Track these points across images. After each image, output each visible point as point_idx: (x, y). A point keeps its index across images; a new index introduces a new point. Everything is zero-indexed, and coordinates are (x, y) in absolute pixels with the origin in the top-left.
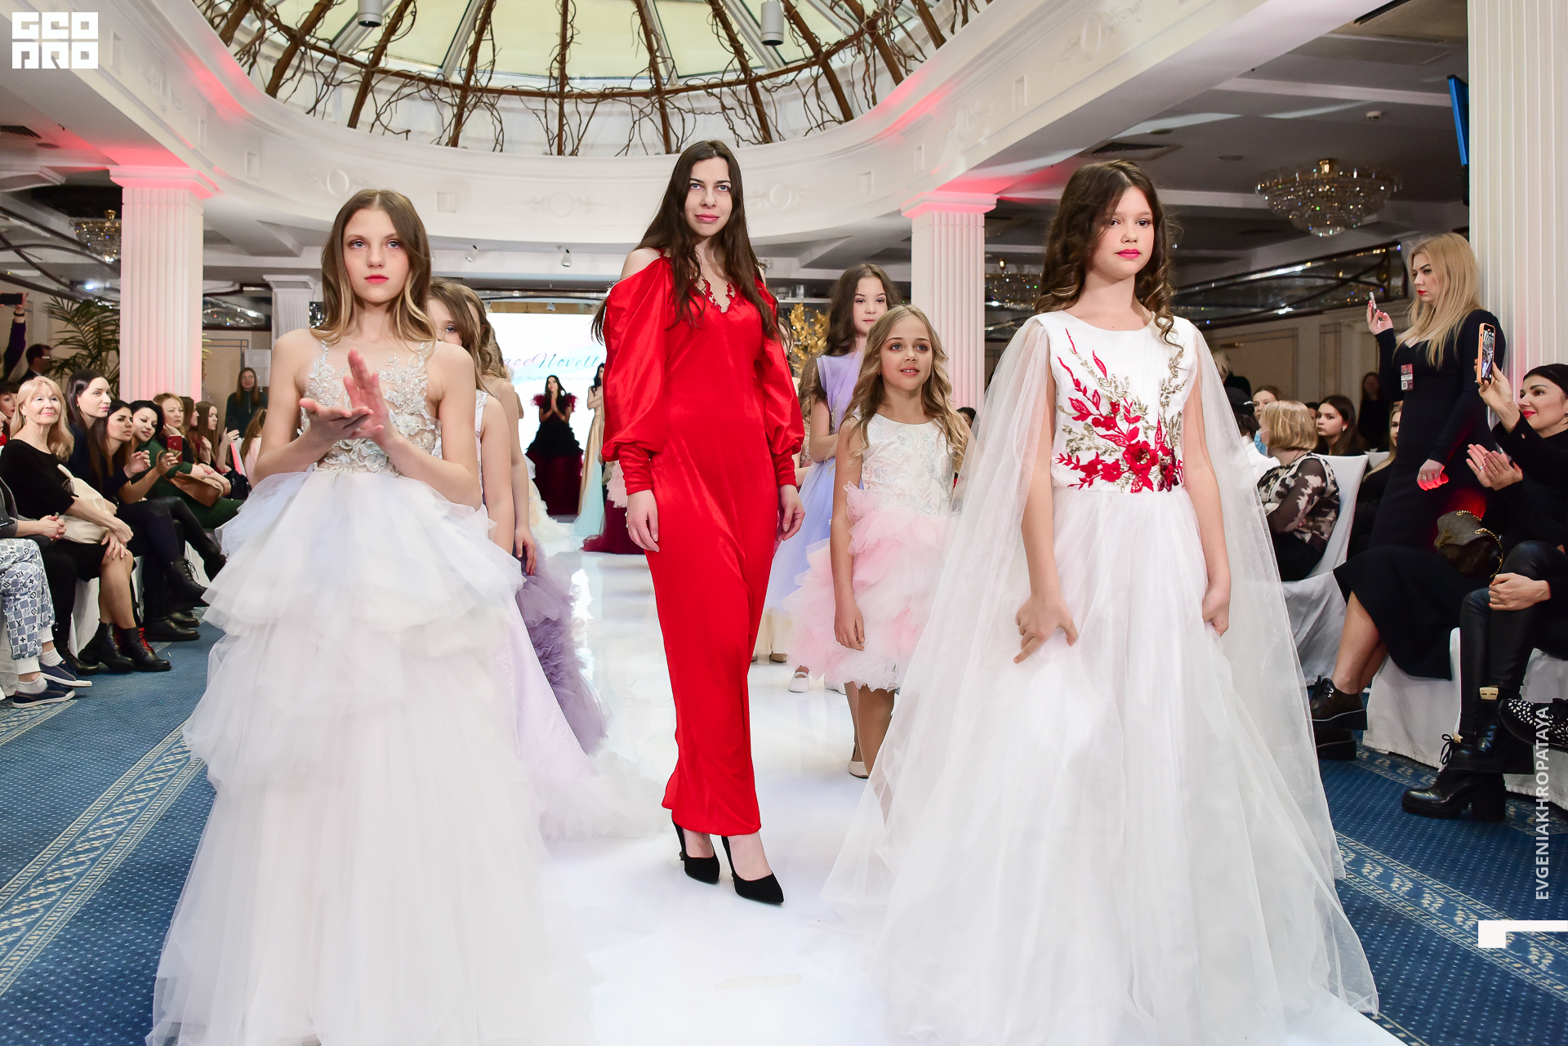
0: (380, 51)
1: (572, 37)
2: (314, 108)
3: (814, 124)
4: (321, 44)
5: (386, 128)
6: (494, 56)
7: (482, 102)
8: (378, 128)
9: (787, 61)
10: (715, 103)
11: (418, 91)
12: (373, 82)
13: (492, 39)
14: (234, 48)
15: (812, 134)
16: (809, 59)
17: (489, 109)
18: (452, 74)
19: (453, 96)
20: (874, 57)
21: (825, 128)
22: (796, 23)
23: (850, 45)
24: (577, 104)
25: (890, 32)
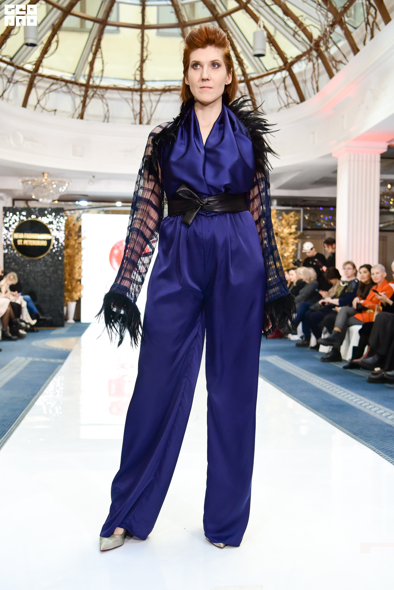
0: (38, 63)
1: (147, 56)
2: (2, 95)
3: (283, 105)
4: (5, 59)
5: (43, 108)
6: (103, 67)
7: (96, 94)
8: (39, 109)
9: (268, 68)
11: (61, 87)
12: (35, 82)
13: (102, 57)
15: (281, 111)
16: (280, 67)
17: (100, 98)
18: (79, 78)
19: (80, 91)
20: (318, 64)
21: (289, 107)
22: (273, 45)
23: (304, 58)
24: (149, 95)
25: (327, 48)
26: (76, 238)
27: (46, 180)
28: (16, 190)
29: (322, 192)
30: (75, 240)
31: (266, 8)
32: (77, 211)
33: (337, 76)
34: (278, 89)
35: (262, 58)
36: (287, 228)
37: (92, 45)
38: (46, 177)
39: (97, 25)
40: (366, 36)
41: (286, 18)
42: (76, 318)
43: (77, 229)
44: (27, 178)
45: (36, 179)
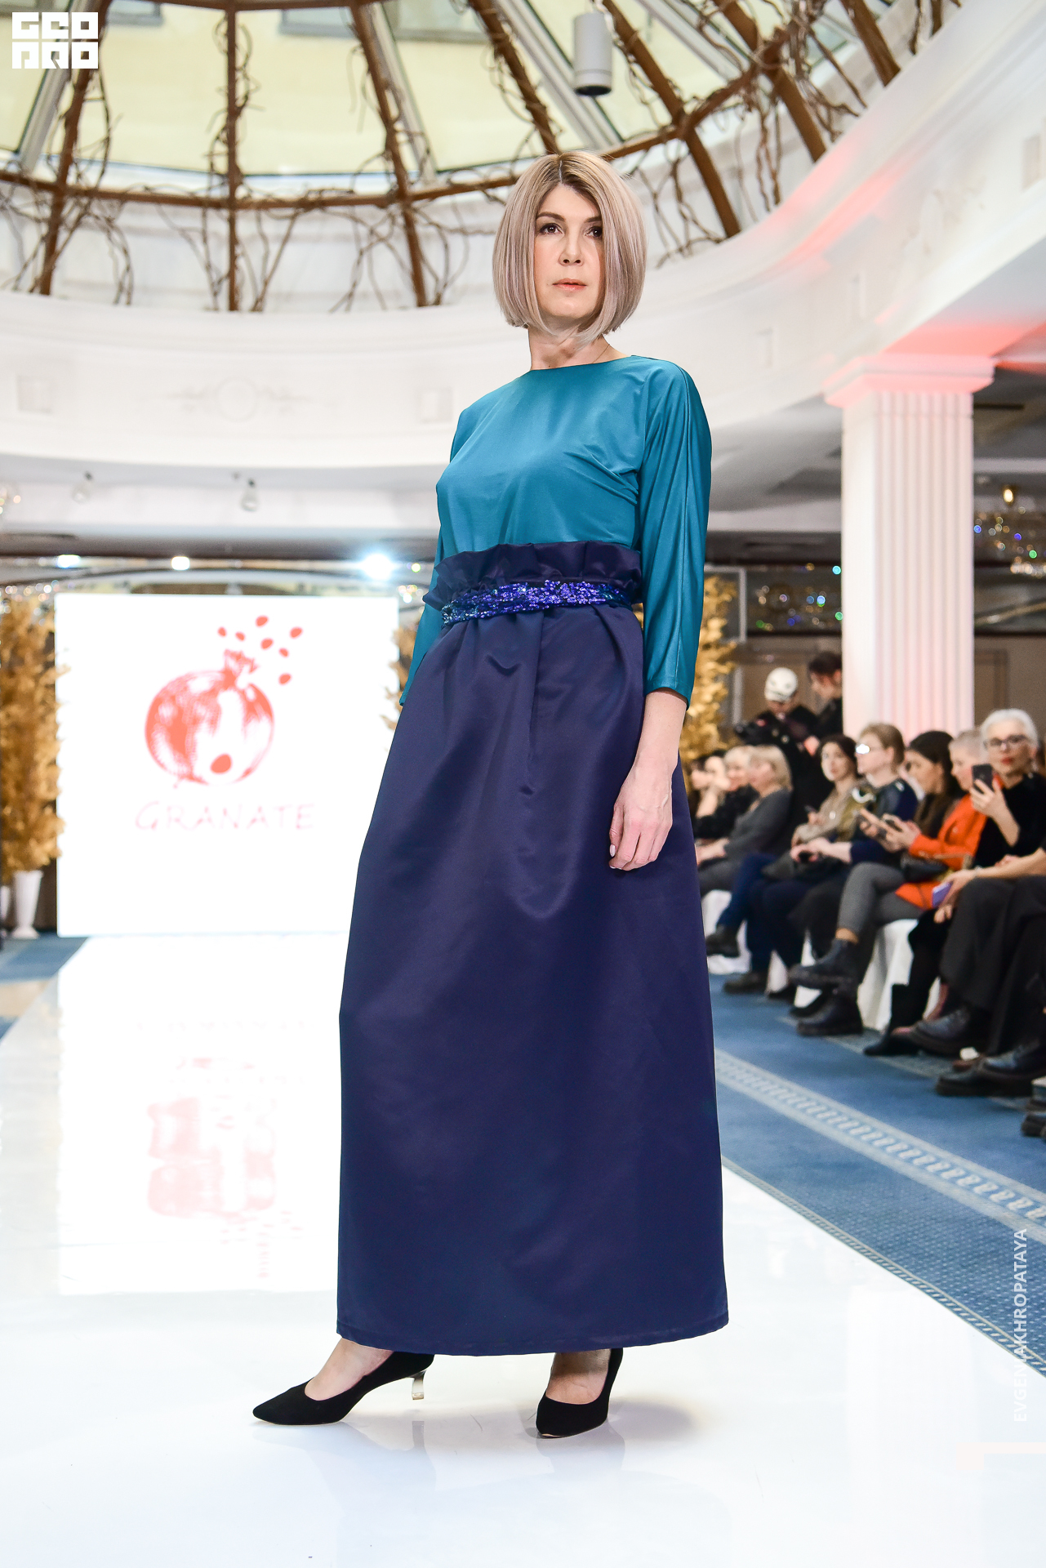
1: (246, 97)
3: (673, 247)
6: (109, 130)
7: (89, 214)
9: (625, 134)
13: (103, 98)
15: (668, 265)
16: (663, 128)
17: (103, 229)
18: (34, 164)
19: (38, 204)
20: (777, 119)
21: (691, 253)
22: (638, 61)
23: (732, 100)
24: (259, 220)
25: (804, 68)
26: (39, 669)
29: (800, 518)
30: (36, 678)
32: (39, 587)
33: (834, 152)
34: (655, 196)
35: (604, 99)
40: (917, 25)
42: (41, 924)
43: (41, 643)
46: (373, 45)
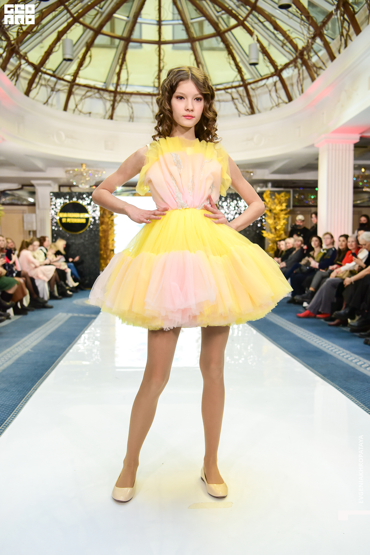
0: (76, 75)
1: (163, 67)
2: (47, 101)
3: (274, 105)
4: (49, 72)
5: (80, 112)
6: (128, 76)
7: (123, 99)
8: (77, 112)
9: (262, 74)
10: (229, 97)
11: (95, 94)
12: (74, 90)
13: (127, 68)
14: (7, 72)
15: (273, 110)
16: (272, 73)
17: (126, 102)
18: (109, 86)
19: (110, 96)
20: (303, 71)
21: (278, 107)
22: (266, 55)
23: (291, 65)
25: (309, 57)
26: (109, 216)
27: (84, 169)
28: (61, 178)
29: (307, 176)
31: (260, 24)
33: (318, 80)
34: (270, 91)
35: (257, 66)
36: (279, 205)
37: (119, 59)
38: (84, 167)
39: (122, 42)
40: (341, 46)
41: (276, 32)
44: (69, 169)
45: (76, 169)
46: (196, 53)
